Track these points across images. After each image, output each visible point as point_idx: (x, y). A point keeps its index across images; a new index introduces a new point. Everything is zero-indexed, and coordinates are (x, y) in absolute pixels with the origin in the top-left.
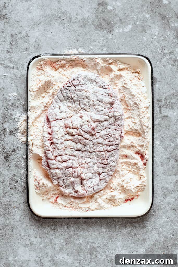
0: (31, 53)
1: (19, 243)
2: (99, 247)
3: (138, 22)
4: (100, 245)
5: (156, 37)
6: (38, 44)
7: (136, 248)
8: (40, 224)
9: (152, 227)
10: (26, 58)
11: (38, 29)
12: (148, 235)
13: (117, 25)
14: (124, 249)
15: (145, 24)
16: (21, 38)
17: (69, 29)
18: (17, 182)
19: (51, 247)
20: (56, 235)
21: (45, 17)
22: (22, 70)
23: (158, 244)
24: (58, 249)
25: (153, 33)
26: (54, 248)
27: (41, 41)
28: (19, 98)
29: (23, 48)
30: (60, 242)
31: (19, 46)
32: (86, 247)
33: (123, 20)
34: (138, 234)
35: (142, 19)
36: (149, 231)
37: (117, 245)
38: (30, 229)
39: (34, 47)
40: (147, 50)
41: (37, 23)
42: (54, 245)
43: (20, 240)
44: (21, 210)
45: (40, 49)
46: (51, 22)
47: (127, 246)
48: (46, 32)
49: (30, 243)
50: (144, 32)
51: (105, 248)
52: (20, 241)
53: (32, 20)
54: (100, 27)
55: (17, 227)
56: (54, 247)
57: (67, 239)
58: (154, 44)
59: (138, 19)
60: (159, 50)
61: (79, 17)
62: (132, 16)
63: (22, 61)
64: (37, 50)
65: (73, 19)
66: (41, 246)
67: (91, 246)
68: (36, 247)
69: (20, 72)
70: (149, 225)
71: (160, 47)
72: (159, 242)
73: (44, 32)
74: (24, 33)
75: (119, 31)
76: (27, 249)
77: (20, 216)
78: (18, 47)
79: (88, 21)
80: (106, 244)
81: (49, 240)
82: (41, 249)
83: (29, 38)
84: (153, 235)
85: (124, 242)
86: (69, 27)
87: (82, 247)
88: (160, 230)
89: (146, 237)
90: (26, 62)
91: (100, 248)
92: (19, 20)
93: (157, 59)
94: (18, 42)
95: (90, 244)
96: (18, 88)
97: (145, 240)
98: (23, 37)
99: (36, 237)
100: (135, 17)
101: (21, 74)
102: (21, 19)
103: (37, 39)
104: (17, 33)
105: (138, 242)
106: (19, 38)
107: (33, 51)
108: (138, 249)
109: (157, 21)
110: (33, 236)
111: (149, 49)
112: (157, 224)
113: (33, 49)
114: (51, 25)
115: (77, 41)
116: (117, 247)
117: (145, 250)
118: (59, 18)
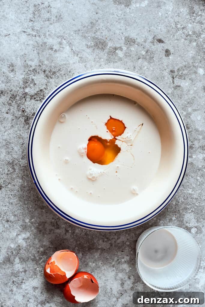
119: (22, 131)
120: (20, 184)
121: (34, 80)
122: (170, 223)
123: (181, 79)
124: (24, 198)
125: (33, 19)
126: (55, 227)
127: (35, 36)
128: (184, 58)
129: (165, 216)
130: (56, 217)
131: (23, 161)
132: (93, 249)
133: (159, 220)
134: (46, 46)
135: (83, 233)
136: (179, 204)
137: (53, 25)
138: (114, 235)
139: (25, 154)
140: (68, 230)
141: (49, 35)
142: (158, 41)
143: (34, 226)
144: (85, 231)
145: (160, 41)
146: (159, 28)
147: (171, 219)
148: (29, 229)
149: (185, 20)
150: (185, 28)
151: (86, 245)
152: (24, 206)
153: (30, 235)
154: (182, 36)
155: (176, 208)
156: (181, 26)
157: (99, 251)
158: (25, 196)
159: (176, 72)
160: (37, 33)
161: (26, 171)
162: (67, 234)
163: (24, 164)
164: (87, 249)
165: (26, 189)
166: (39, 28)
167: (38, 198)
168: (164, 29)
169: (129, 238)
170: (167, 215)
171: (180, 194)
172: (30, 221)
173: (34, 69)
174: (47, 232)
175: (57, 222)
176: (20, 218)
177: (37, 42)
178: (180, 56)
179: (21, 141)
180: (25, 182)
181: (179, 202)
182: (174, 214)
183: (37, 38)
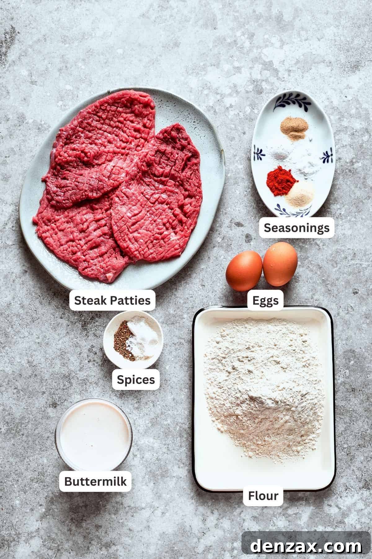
8: (122, 402)
15: (238, 176)
18: (96, 353)
20: (140, 415)
26: (138, 430)
35: (234, 171)
50: (236, 185)
57: (153, 419)
59: (229, 171)
95: (179, 425)
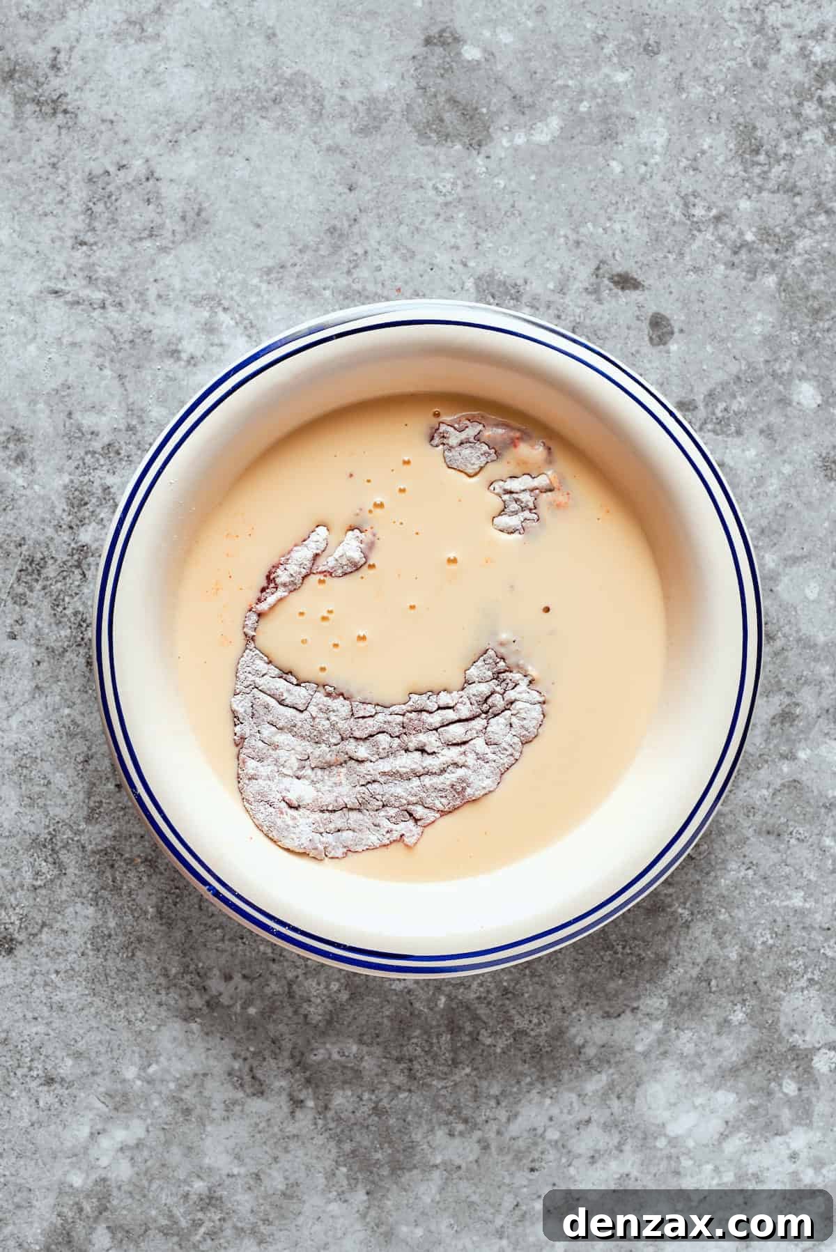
0: (171, 245)
1: (160, 1004)
2: (485, 998)
3: (585, 103)
4: (488, 992)
5: (657, 158)
6: (196, 207)
7: (633, 995)
9: (688, 905)
10: (153, 262)
11: (195, 150)
12: (675, 939)
13: (503, 121)
14: (584, 1001)
16: (129, 187)
17: (315, 143)
19: (289, 1011)
21: (217, 99)
22: (139, 312)
23: (719, 973)
24: (320, 1018)
25: (648, 145)
27: (207, 195)
28: (134, 422)
29: (139, 226)
30: (325, 992)
31: (123, 219)
32: (432, 1005)
33: (527, 100)
34: (635, 939)
36: (680, 922)
37: (553, 987)
38: (205, 946)
39: (183, 218)
40: (627, 210)
41: (186, 123)
42: (305, 1005)
43: (163, 992)
44: (162, 868)
45: (207, 226)
46: (242, 118)
47: (594, 989)
48: (228, 160)
49: (208, 1004)
51: (507, 1002)
52: (163, 998)
53: (168, 113)
54: (435, 131)
55: (149, 940)
56: (302, 1011)
58: (653, 188)
60: (671, 208)
61: (354, 95)
62: (560, 82)
63: (137, 277)
64: (193, 230)
65: (331, 101)
66: (252, 1011)
67: (452, 1000)
68: (229, 1016)
69: (131, 319)
70: (678, 898)
71: (678, 198)
72: (723, 968)
73: (218, 158)
74: (138, 167)
75: (511, 141)
76: (194, 1026)
77: (159, 895)
78: (116, 221)
79: (387, 109)
80: (513, 984)
81: (283, 987)
82: (250, 1025)
83: (159, 184)
84: (696, 938)
85: (582, 974)
86: (315, 134)
87: (417, 1005)
88: (721, 917)
89: (666, 948)
90: (152, 280)
91: (489, 1003)
92: (116, 114)
93: (669, 242)
94: (118, 204)
96: (126, 384)
97: (665, 961)
98: (134, 180)
99: (228, 978)
100: (570, 83)
101: (135, 327)
102: (121, 111)
103: (190, 187)
104: (112, 169)
105: (636, 971)
106: (118, 188)
107: (178, 237)
108: (639, 997)
109: (660, 97)
110: (216, 972)
111: (634, 208)
112: (708, 892)
113: (180, 228)
114: (242, 130)
115: (350, 190)
116: (556, 996)
117: (666, 1002)
118: (274, 101)
119: (79, 707)
120: (88, 925)
121: (112, 490)
122: (724, 1037)
123: (723, 432)
124: (111, 982)
125: (89, 238)
126: (249, 1091)
127: (103, 307)
128: (729, 345)
129: (699, 1010)
130: (248, 1049)
131: (94, 829)
132: (410, 1170)
133: (673, 1031)
134: (153, 342)
135: (365, 1109)
136: (755, 954)
137: (173, 252)
138: (493, 1103)
139: (98, 799)
140: (302, 1097)
141: (159, 296)
142: (616, 283)
143: (160, 1093)
144: (370, 1099)
145: (625, 282)
146: (617, 227)
147: (726, 1021)
148: (138, 1105)
149: (724, 184)
150: (727, 217)
151: (379, 1156)
152: (113, 1013)
153: (148, 1131)
154: (717, 252)
155: (741, 973)
156: (709, 209)
157: (436, 1174)
158: (113, 974)
159: (701, 407)
160: (110, 293)
161: (108, 868)
162: (299, 1114)
163: (99, 840)
164: (385, 1172)
165: (115, 944)
166: (117, 268)
167: (167, 976)
168: (636, 232)
169: (555, 1111)
170: (706, 1005)
171: (755, 913)
172: (143, 1074)
173: (109, 445)
174: (215, 1115)
175: (251, 1070)
176: (100, 1064)
177: (111, 331)
178: (713, 337)
179: (79, 747)
180: (110, 914)
181: (752, 949)
182: (739, 998)
183: (112, 312)
